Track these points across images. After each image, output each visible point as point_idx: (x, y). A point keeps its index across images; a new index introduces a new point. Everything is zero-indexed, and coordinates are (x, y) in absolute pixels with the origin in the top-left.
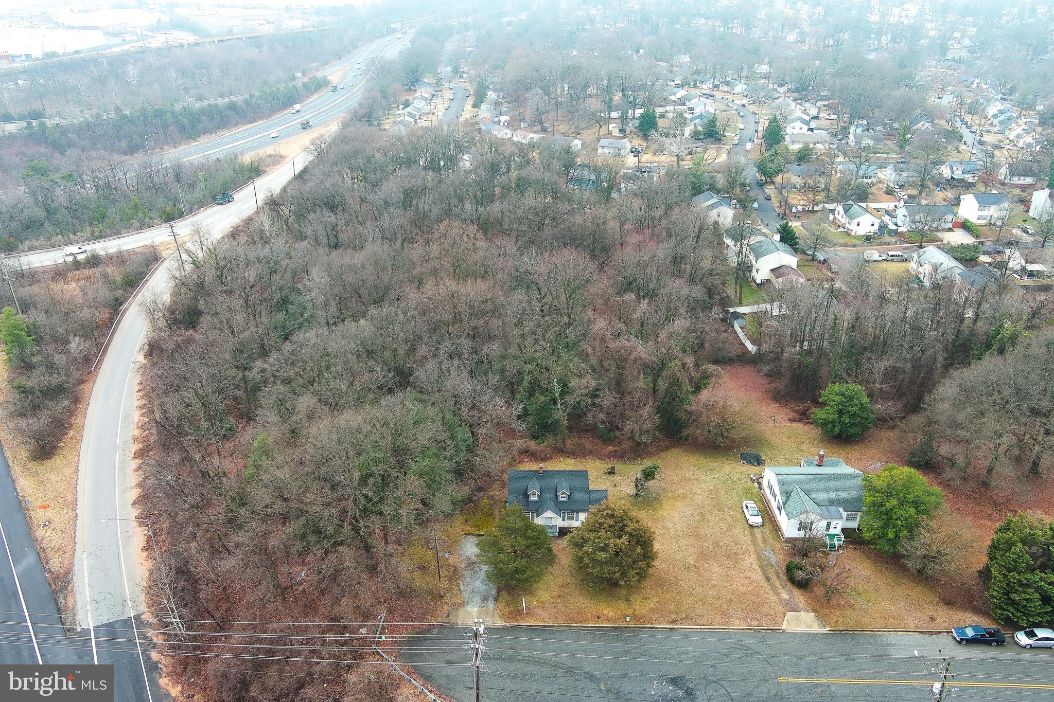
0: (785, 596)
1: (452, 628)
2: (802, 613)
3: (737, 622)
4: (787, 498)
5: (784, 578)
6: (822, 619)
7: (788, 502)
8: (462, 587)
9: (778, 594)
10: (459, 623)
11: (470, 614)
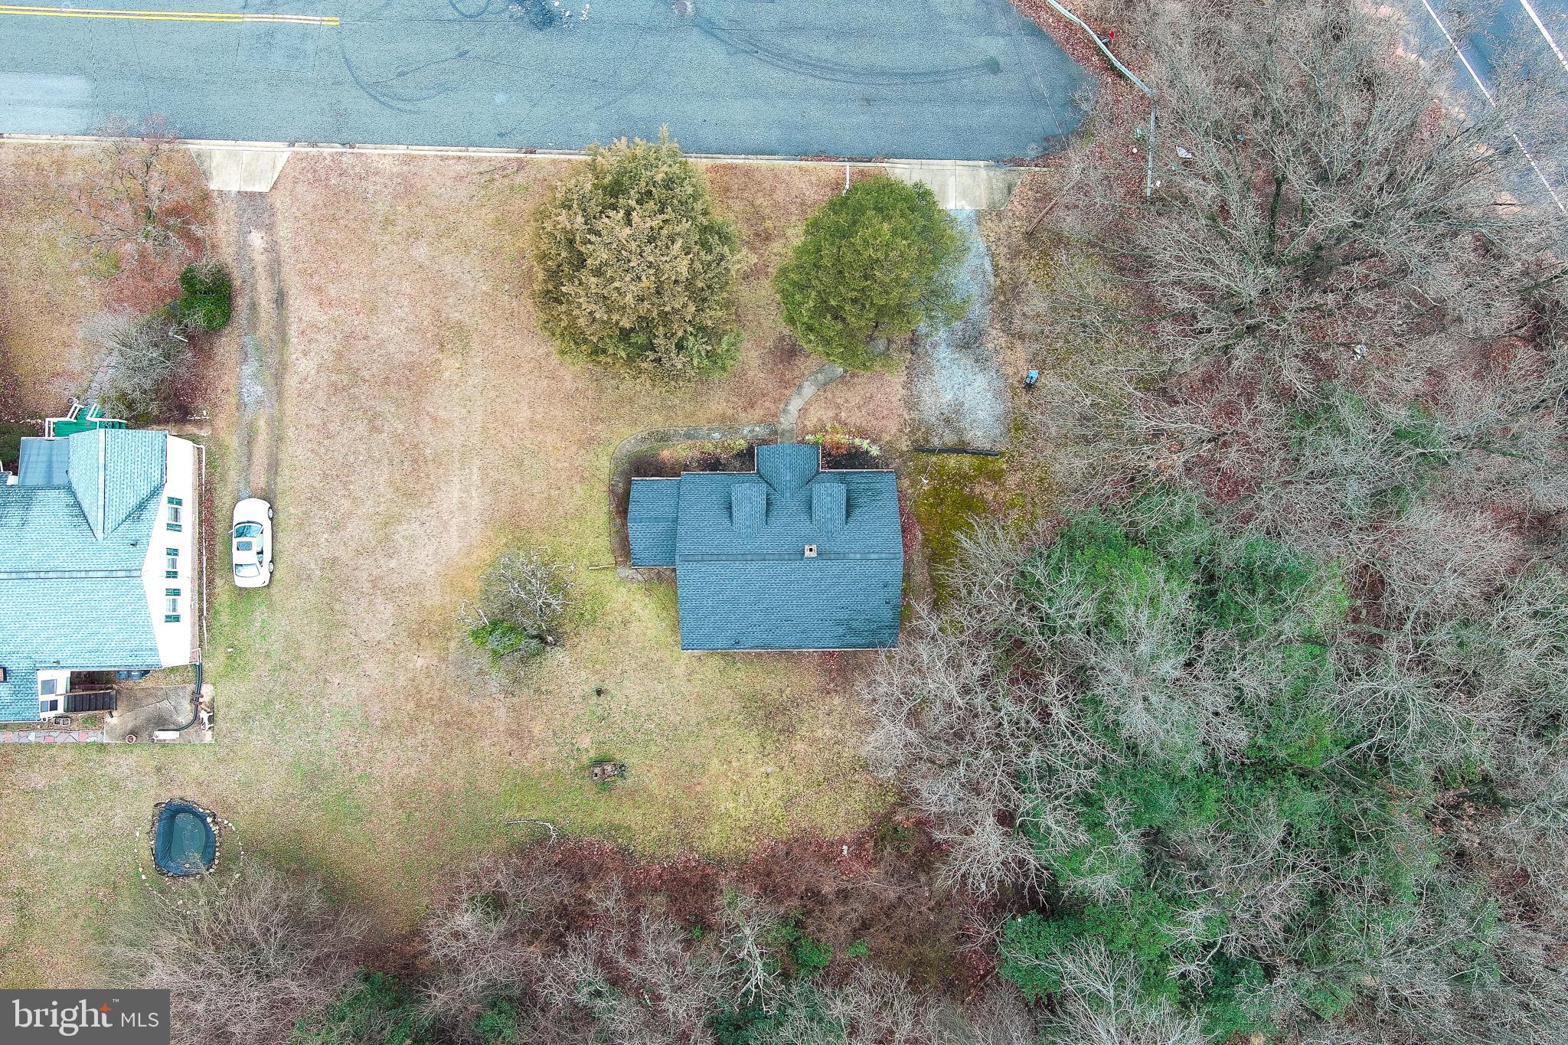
0: (257, 240)
1: (999, 161)
2: (234, 188)
3: (386, 164)
4: (141, 506)
5: (241, 303)
6: (195, 173)
7: (145, 492)
8: (988, 267)
9: (272, 248)
10: (983, 173)
11: (964, 194)
